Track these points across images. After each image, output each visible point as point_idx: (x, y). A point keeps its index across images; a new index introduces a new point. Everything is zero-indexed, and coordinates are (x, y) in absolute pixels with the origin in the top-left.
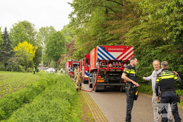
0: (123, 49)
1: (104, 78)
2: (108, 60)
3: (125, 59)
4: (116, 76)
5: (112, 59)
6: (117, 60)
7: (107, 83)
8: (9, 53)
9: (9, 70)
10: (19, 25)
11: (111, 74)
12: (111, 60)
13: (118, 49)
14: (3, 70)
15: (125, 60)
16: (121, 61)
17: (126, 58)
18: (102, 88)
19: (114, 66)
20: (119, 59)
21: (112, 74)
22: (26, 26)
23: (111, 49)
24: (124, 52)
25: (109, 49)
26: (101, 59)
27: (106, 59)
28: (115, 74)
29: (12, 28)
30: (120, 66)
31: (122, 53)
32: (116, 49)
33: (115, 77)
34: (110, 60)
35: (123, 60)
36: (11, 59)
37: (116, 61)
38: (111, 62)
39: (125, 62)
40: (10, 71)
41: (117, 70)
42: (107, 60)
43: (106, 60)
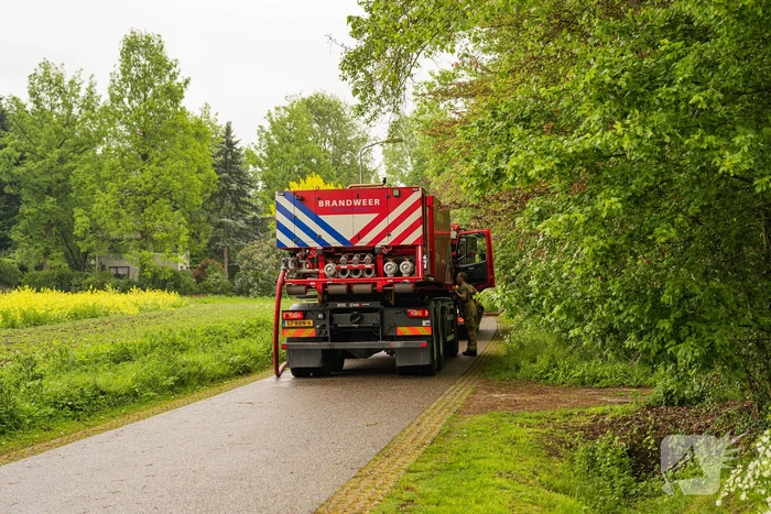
0: (377, 202)
1: (316, 320)
2: (319, 247)
3: (386, 241)
4: (361, 310)
5: (333, 242)
6: (357, 245)
7: (325, 339)
8: (241, 223)
9: (243, 292)
10: (294, 115)
11: (339, 305)
12: (331, 248)
13: (357, 202)
14: (221, 292)
15: (386, 247)
16: (370, 249)
17: (389, 235)
18: (315, 362)
19: (344, 272)
20: (364, 242)
21: (344, 305)
22: (319, 113)
23: (327, 203)
24: (383, 212)
25: (321, 204)
26: (290, 244)
27: (312, 243)
28: (357, 305)
29: (267, 126)
30: (369, 271)
31: (373, 216)
32: (349, 203)
33: (356, 316)
34: (325, 249)
35: (379, 245)
36: (248, 248)
37: (349, 249)
38: (329, 254)
39: (385, 251)
40: (247, 294)
41: (356, 288)
42: (315, 249)
43: (310, 249)
